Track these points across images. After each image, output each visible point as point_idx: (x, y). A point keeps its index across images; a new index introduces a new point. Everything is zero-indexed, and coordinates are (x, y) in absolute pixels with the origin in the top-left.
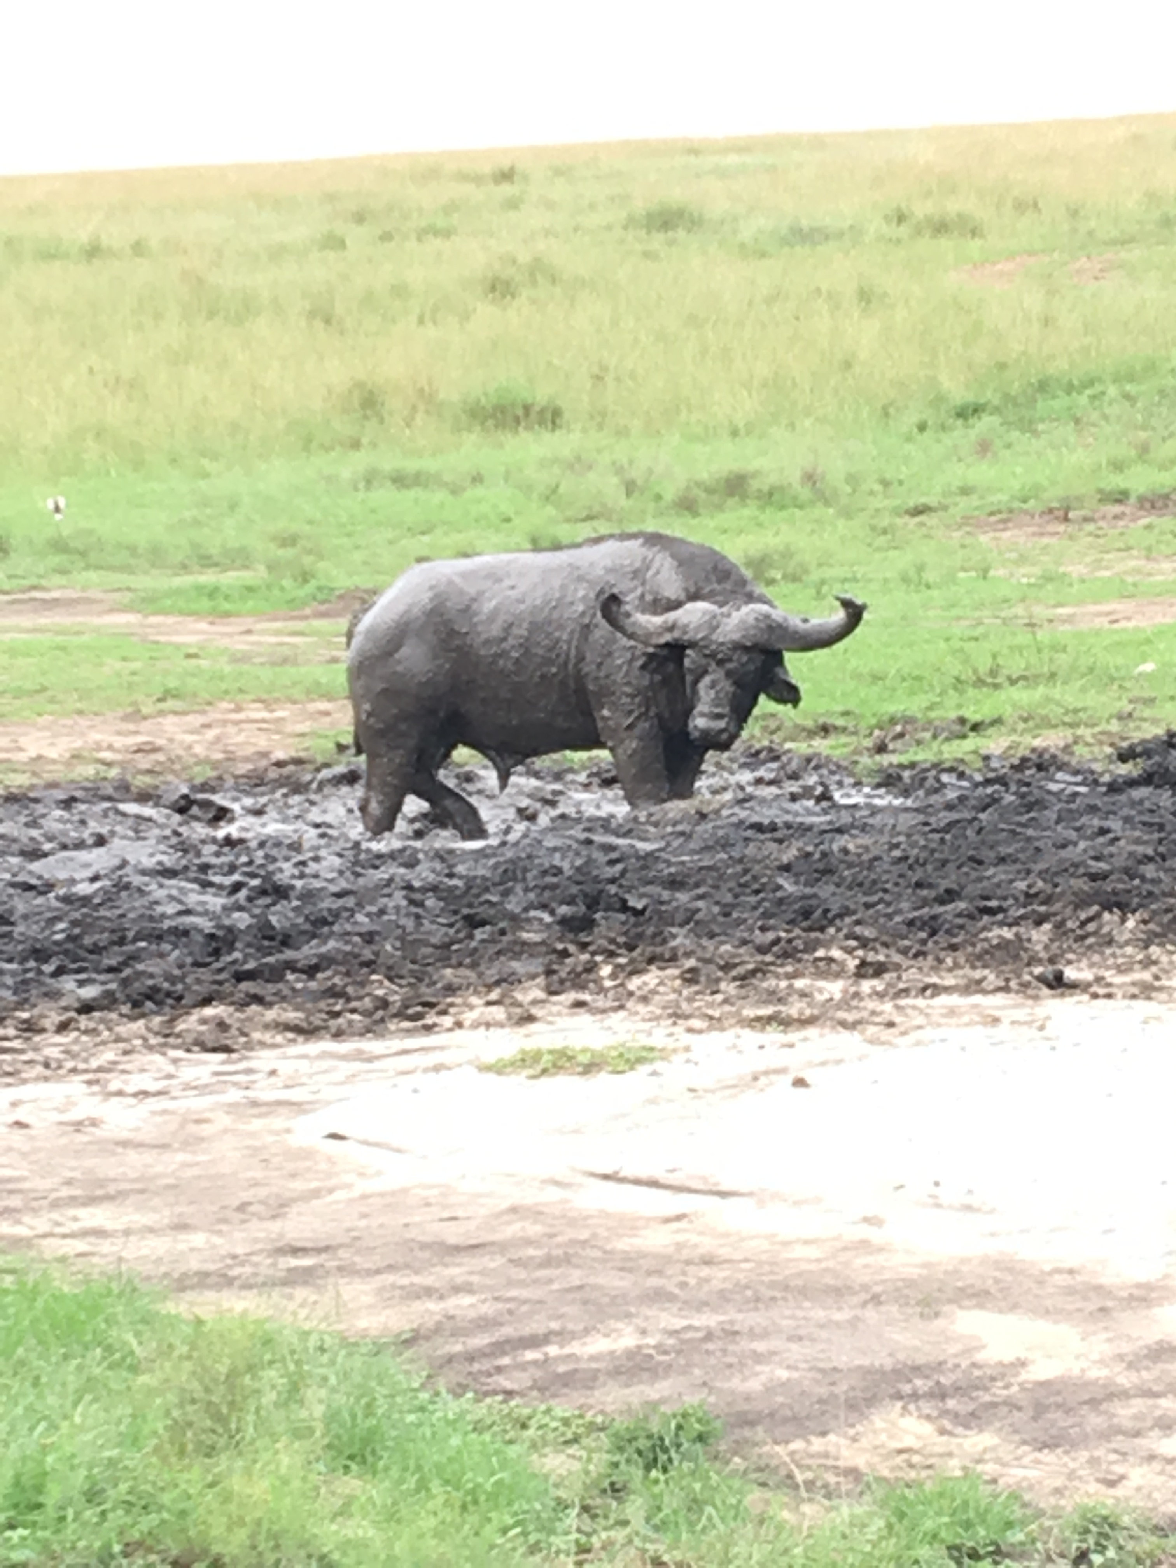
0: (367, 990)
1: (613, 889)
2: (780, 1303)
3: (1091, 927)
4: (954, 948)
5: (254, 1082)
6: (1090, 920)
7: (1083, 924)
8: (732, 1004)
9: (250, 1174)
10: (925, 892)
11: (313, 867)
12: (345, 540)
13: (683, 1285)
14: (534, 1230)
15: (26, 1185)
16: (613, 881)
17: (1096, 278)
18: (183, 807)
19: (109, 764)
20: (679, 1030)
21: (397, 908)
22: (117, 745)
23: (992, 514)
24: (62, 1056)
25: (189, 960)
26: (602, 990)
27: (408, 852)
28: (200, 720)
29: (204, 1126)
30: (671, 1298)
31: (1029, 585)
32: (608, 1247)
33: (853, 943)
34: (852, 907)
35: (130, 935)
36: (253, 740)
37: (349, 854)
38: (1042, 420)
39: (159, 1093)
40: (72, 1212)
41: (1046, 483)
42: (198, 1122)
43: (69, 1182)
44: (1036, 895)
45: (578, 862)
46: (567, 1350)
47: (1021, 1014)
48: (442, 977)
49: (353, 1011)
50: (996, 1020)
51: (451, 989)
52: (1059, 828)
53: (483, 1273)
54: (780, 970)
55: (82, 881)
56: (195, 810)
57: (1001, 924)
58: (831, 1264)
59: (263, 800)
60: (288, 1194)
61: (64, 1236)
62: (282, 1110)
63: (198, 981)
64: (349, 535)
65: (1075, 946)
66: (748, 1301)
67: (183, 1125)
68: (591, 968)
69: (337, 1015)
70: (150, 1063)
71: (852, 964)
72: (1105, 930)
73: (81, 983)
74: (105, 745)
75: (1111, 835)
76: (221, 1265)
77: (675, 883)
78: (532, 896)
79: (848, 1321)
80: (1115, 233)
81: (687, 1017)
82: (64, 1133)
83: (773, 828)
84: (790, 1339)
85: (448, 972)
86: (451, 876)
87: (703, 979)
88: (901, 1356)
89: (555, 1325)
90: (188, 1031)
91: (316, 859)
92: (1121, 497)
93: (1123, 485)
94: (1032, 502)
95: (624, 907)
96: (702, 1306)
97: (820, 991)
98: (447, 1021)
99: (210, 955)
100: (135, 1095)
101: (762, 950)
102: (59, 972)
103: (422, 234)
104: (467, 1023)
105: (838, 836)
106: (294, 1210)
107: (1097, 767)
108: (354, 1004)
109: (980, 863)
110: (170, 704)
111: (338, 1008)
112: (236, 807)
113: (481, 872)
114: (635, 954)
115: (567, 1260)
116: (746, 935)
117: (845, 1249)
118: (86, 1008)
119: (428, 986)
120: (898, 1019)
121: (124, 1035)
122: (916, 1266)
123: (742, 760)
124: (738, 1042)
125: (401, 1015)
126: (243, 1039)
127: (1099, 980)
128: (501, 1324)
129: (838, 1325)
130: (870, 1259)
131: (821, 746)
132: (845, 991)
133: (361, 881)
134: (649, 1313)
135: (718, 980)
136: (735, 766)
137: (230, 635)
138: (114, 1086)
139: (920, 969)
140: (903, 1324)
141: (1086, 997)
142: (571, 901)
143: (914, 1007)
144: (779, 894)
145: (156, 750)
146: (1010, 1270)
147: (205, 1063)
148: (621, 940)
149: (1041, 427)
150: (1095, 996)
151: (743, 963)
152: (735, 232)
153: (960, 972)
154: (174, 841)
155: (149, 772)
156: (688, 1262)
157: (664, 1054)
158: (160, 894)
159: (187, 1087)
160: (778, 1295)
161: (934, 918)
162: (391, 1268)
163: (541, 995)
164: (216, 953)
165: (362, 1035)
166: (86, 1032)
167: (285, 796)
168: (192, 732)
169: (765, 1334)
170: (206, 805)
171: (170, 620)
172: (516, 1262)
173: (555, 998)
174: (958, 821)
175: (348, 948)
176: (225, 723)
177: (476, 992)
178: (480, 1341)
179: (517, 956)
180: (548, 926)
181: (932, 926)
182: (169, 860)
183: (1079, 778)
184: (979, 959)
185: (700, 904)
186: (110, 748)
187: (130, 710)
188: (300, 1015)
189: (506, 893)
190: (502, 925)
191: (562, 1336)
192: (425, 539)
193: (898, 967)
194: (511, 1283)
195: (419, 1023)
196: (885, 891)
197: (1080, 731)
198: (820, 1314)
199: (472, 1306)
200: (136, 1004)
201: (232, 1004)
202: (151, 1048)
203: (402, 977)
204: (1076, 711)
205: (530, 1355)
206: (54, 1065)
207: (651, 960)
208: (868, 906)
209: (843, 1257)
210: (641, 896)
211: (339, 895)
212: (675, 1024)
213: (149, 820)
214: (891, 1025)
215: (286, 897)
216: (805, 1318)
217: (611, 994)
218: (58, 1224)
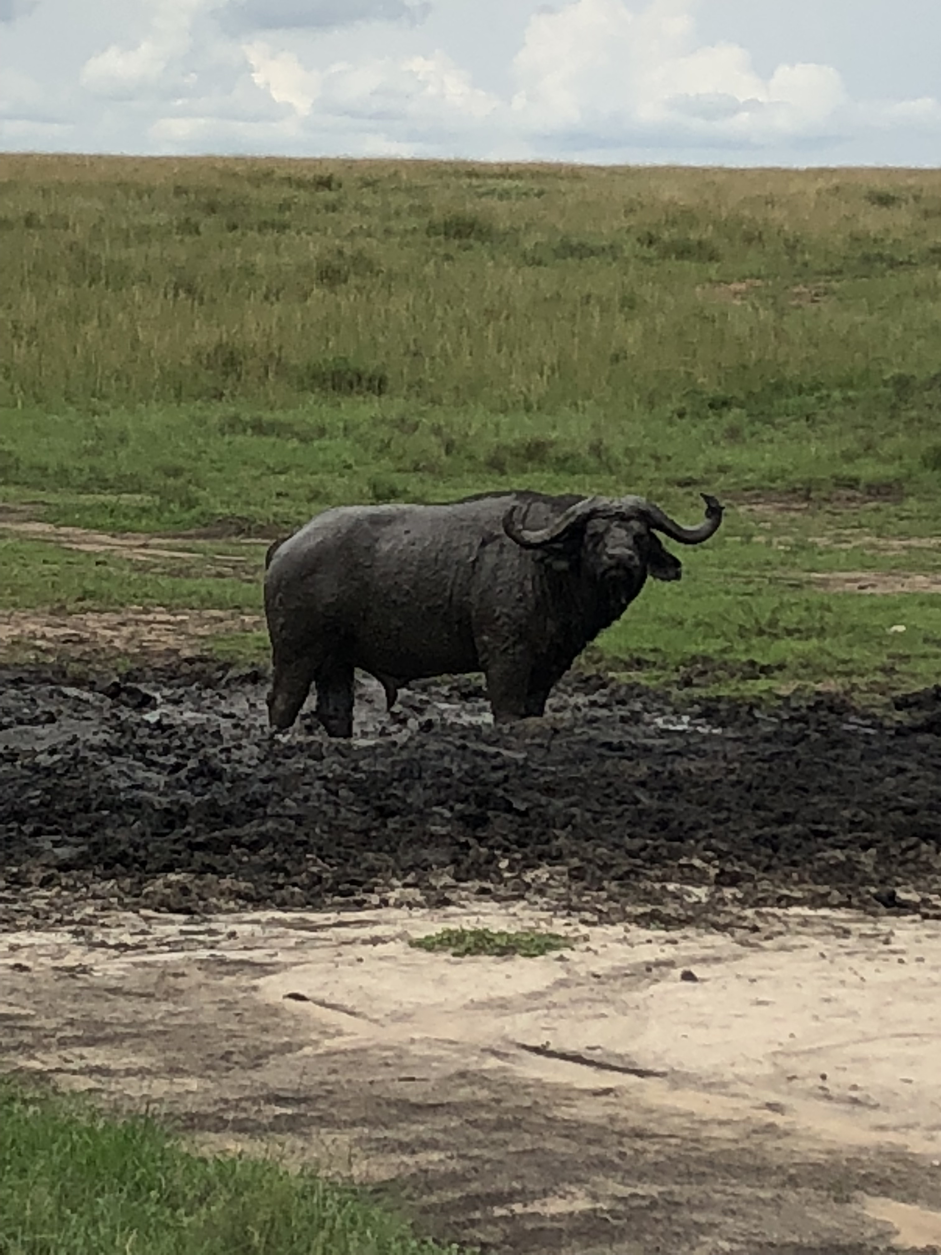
0: (303, 867)
1: (500, 792)
2: (711, 1178)
3: (911, 854)
4: (794, 864)
5: (218, 942)
6: (910, 848)
7: (904, 851)
8: (617, 901)
9: (228, 1026)
10: (762, 814)
11: (236, 754)
12: (215, 474)
13: (622, 1155)
14: (483, 1094)
15: (36, 1024)
16: (497, 785)
17: (814, 301)
18: (114, 692)
19: (47, 651)
20: (574, 920)
21: (319, 796)
22: (49, 635)
23: (746, 490)
24: (47, 908)
25: (149, 830)
26: (502, 880)
27: (314, 747)
28: (116, 619)
29: (180, 979)
30: (615, 1168)
31: (786, 552)
32: (549, 1115)
33: (710, 854)
34: (704, 822)
35: (94, 805)
36: (163, 639)
37: (265, 744)
38: (779, 415)
39: (137, 947)
40: (77, 1051)
41: (790, 468)
42: (176, 975)
43: (71, 1023)
44: (860, 823)
45: (466, 766)
46: (529, 1209)
47: (866, 928)
48: (365, 860)
49: (295, 885)
50: (847, 933)
51: (372, 871)
52: (863, 765)
53: (445, 1131)
54: (651, 873)
55: (42, 752)
56: (124, 696)
57: (834, 847)
58: (746, 1144)
59: (181, 691)
60: (263, 1048)
61: (74, 1072)
62: (247, 969)
63: (159, 850)
64: (220, 470)
65: (900, 870)
66: (680, 1175)
67: (163, 976)
68: (491, 860)
69: (281, 887)
70: (125, 918)
71: (713, 872)
72: (923, 858)
73: (56, 844)
74: (39, 634)
75: (909, 775)
76: (215, 1109)
77: (549, 790)
78: (429, 792)
79: (773, 1200)
80: (825, 266)
81: (579, 910)
82: (60, 978)
83: (621, 748)
84: (725, 1213)
85: (371, 855)
86: (356, 769)
87: (588, 877)
88: (826, 1235)
89: (517, 1185)
90: (155, 893)
91: (239, 747)
92: (852, 483)
93: (854, 473)
94: (779, 481)
95: (509, 809)
96: (641, 1177)
97: (689, 894)
98: (375, 899)
99: (166, 827)
100: (116, 947)
101: (632, 854)
102: (37, 833)
103: (263, 227)
104: (391, 902)
105: (678, 759)
106: (272, 1060)
107: (879, 712)
108: (296, 879)
109: (806, 791)
110: (88, 603)
111: (280, 881)
112: (157, 695)
113: (379, 768)
114: (527, 850)
115: (517, 1124)
116: (616, 840)
117: (755, 1132)
118: (65, 867)
119: (354, 866)
120: (760, 925)
121: (99, 893)
122: (820, 1152)
123: (575, 685)
124: (628, 935)
125: (334, 890)
126: (201, 903)
127: (925, 901)
128: (469, 1181)
129: (763, 1201)
130: (779, 1143)
131: (639, 677)
132: (712, 895)
133: (280, 769)
134: (596, 1178)
135: (601, 879)
136: (569, 689)
137: (131, 547)
138: (98, 937)
139: (771, 881)
140: (820, 1206)
141: (918, 917)
142: (464, 800)
143: (774, 915)
144: (640, 806)
145: (82, 641)
146: (904, 1161)
147: (172, 922)
148: (512, 837)
149: (778, 421)
150: (926, 917)
151: (619, 865)
152: (517, 243)
153: (805, 886)
154: (114, 722)
155: (79, 660)
156: (621, 1134)
157: (568, 942)
158: (112, 769)
159: (160, 943)
160: (707, 1170)
161: (775, 836)
162: (364, 1121)
163: (452, 882)
164: (171, 826)
165: (303, 906)
166: (65, 888)
167: (199, 689)
168: (112, 629)
169: (701, 1207)
170: (133, 692)
171: (79, 531)
172: (474, 1123)
173: (463, 885)
174: (779, 753)
175: (282, 829)
176: (137, 622)
177: (394, 875)
178: (452, 1195)
179: (425, 846)
180: (449, 820)
181: (773, 843)
182: (113, 739)
183: (868, 722)
184: (819, 876)
185: (574, 810)
186: (43, 637)
187: (57, 605)
188: (250, 885)
189: (406, 789)
190: (411, 818)
191: (525, 1196)
192: (282, 478)
193: (751, 878)
194: (470, 1143)
195: (351, 899)
196: (729, 810)
197: (855, 680)
198: (746, 1191)
199: (441, 1161)
200: (107, 866)
201: (192, 872)
202: (125, 907)
203: (331, 857)
204: (845, 662)
205: (499, 1212)
206: (42, 916)
207: (541, 857)
208: (717, 822)
209: (757, 1138)
210: (525, 800)
211: (265, 781)
212: (569, 915)
213: (87, 702)
214: (755, 929)
215: (220, 779)
216: (733, 1194)
217: (510, 884)
218: (66, 1061)
